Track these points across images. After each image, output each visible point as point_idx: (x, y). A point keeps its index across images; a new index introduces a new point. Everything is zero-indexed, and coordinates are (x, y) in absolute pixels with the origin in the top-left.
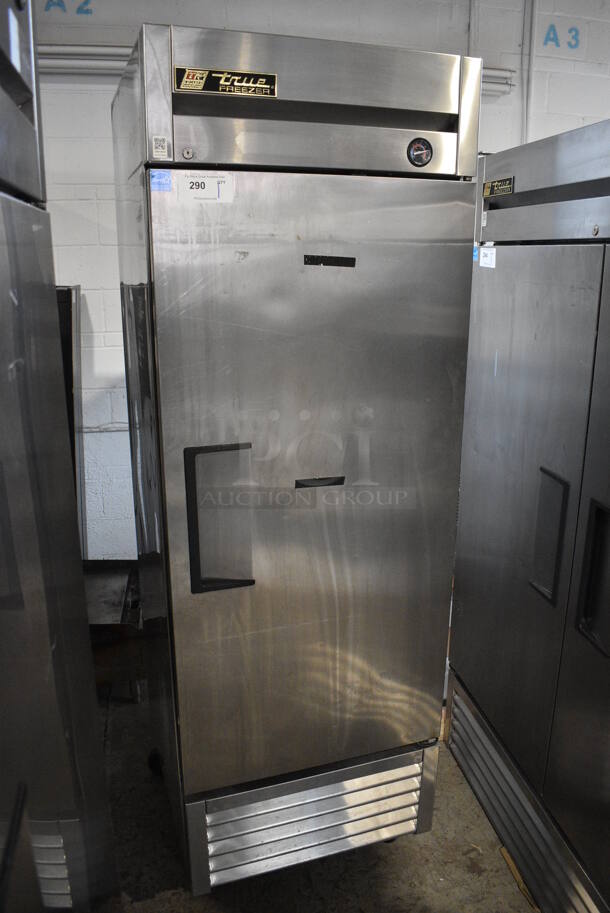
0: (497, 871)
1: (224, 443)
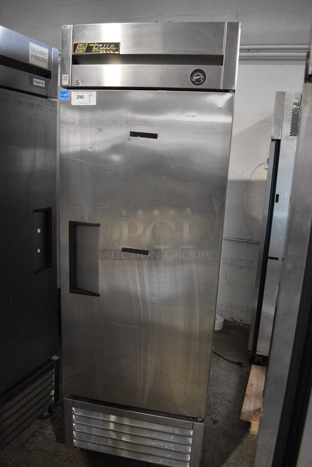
1: (87, 222)
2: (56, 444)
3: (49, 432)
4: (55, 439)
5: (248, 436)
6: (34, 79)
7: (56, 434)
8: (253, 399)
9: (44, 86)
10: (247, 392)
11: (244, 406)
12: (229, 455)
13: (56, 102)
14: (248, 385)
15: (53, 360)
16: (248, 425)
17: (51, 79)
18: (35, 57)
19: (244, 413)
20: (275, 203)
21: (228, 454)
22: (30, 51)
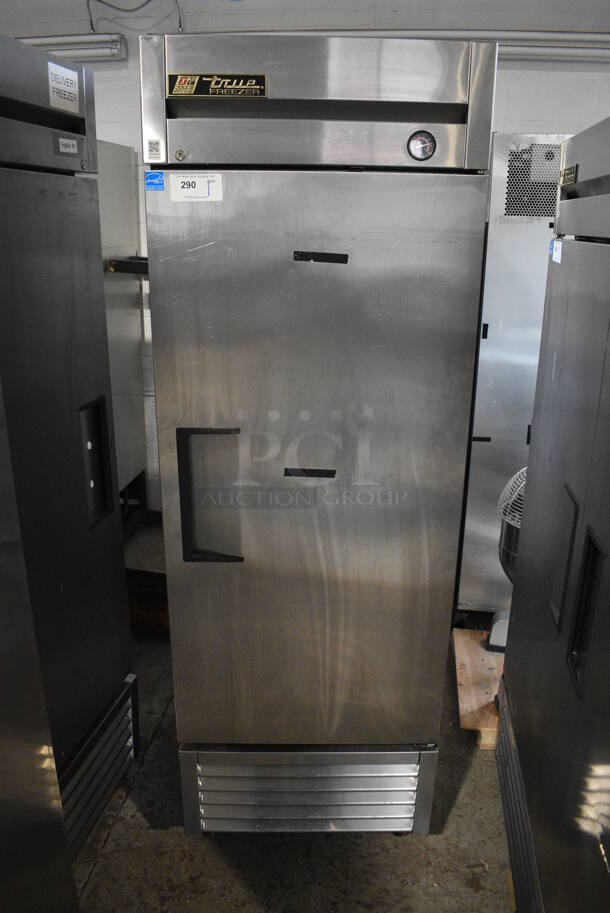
0: (496, 893)
1: (214, 427)
2: (151, 831)
3: (131, 813)
4: (148, 825)
5: (478, 754)
6: (61, 140)
7: (145, 815)
8: (472, 689)
9: (75, 151)
10: (459, 679)
11: (461, 705)
12: (456, 793)
13: (95, 181)
14: (458, 666)
15: (127, 683)
16: (474, 735)
17: (84, 134)
18: (59, 92)
19: (464, 716)
20: (482, 341)
21: (455, 790)
22: (51, 83)
